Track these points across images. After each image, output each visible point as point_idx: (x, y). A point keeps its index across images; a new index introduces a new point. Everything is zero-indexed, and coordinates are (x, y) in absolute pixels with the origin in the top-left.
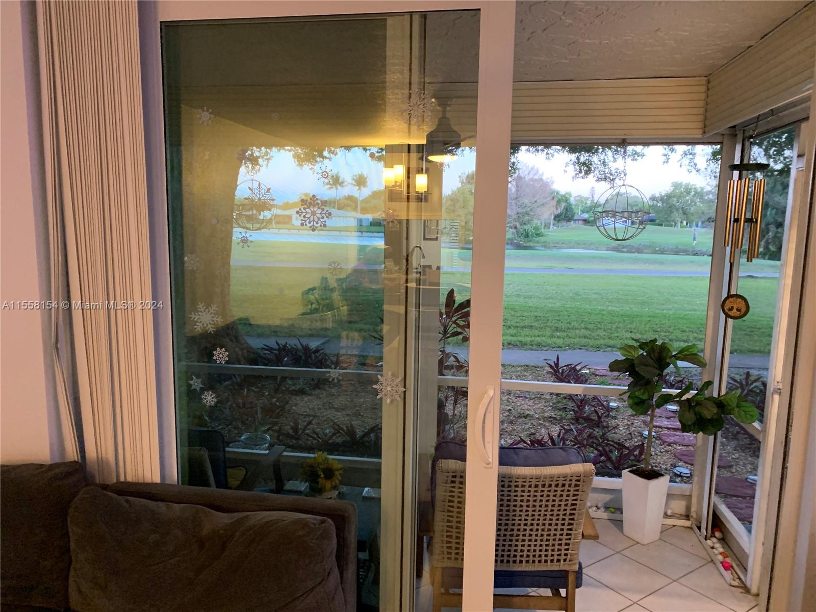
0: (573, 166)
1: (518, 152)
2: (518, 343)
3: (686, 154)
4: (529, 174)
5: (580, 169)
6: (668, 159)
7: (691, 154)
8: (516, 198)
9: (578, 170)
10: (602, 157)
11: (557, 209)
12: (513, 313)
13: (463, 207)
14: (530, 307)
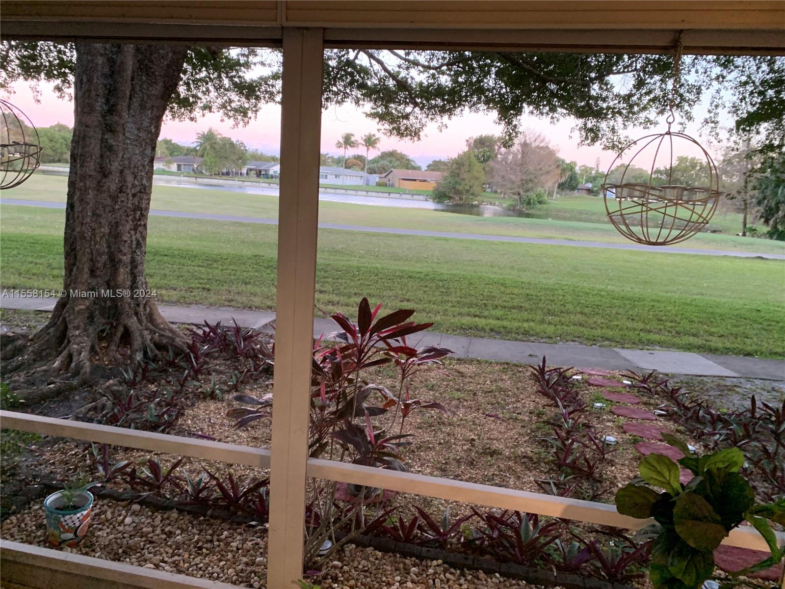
1: (520, 115)
3: (707, 123)
4: (535, 141)
5: (587, 135)
6: (685, 128)
7: (712, 122)
8: (522, 165)
10: (612, 123)
11: (561, 177)
13: (469, 171)
14: (523, 282)
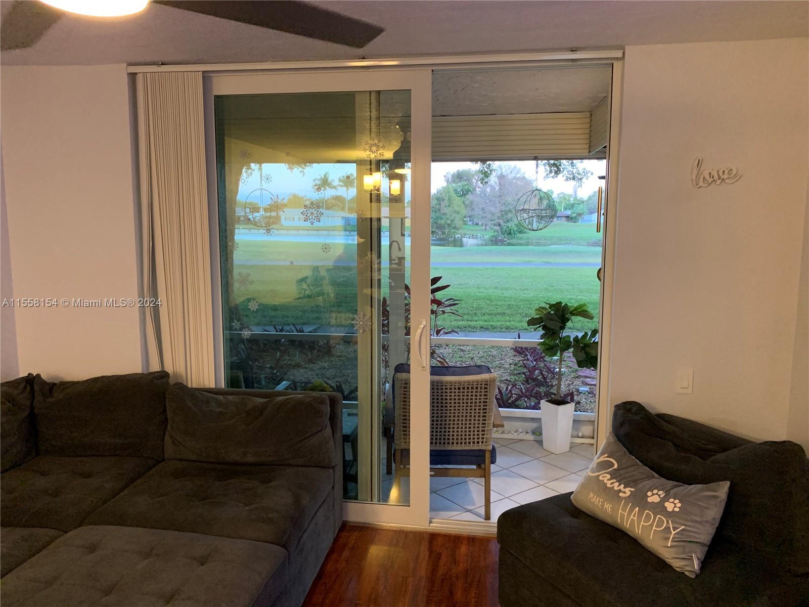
0: (543, 167)
2: (489, 327)
4: (511, 172)
5: (551, 170)
8: (500, 196)
9: (549, 170)
12: (488, 302)
13: (449, 206)
14: (505, 297)
